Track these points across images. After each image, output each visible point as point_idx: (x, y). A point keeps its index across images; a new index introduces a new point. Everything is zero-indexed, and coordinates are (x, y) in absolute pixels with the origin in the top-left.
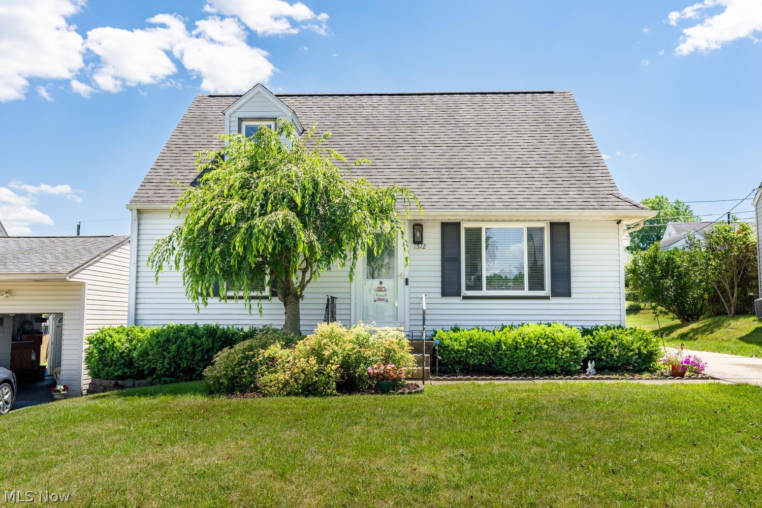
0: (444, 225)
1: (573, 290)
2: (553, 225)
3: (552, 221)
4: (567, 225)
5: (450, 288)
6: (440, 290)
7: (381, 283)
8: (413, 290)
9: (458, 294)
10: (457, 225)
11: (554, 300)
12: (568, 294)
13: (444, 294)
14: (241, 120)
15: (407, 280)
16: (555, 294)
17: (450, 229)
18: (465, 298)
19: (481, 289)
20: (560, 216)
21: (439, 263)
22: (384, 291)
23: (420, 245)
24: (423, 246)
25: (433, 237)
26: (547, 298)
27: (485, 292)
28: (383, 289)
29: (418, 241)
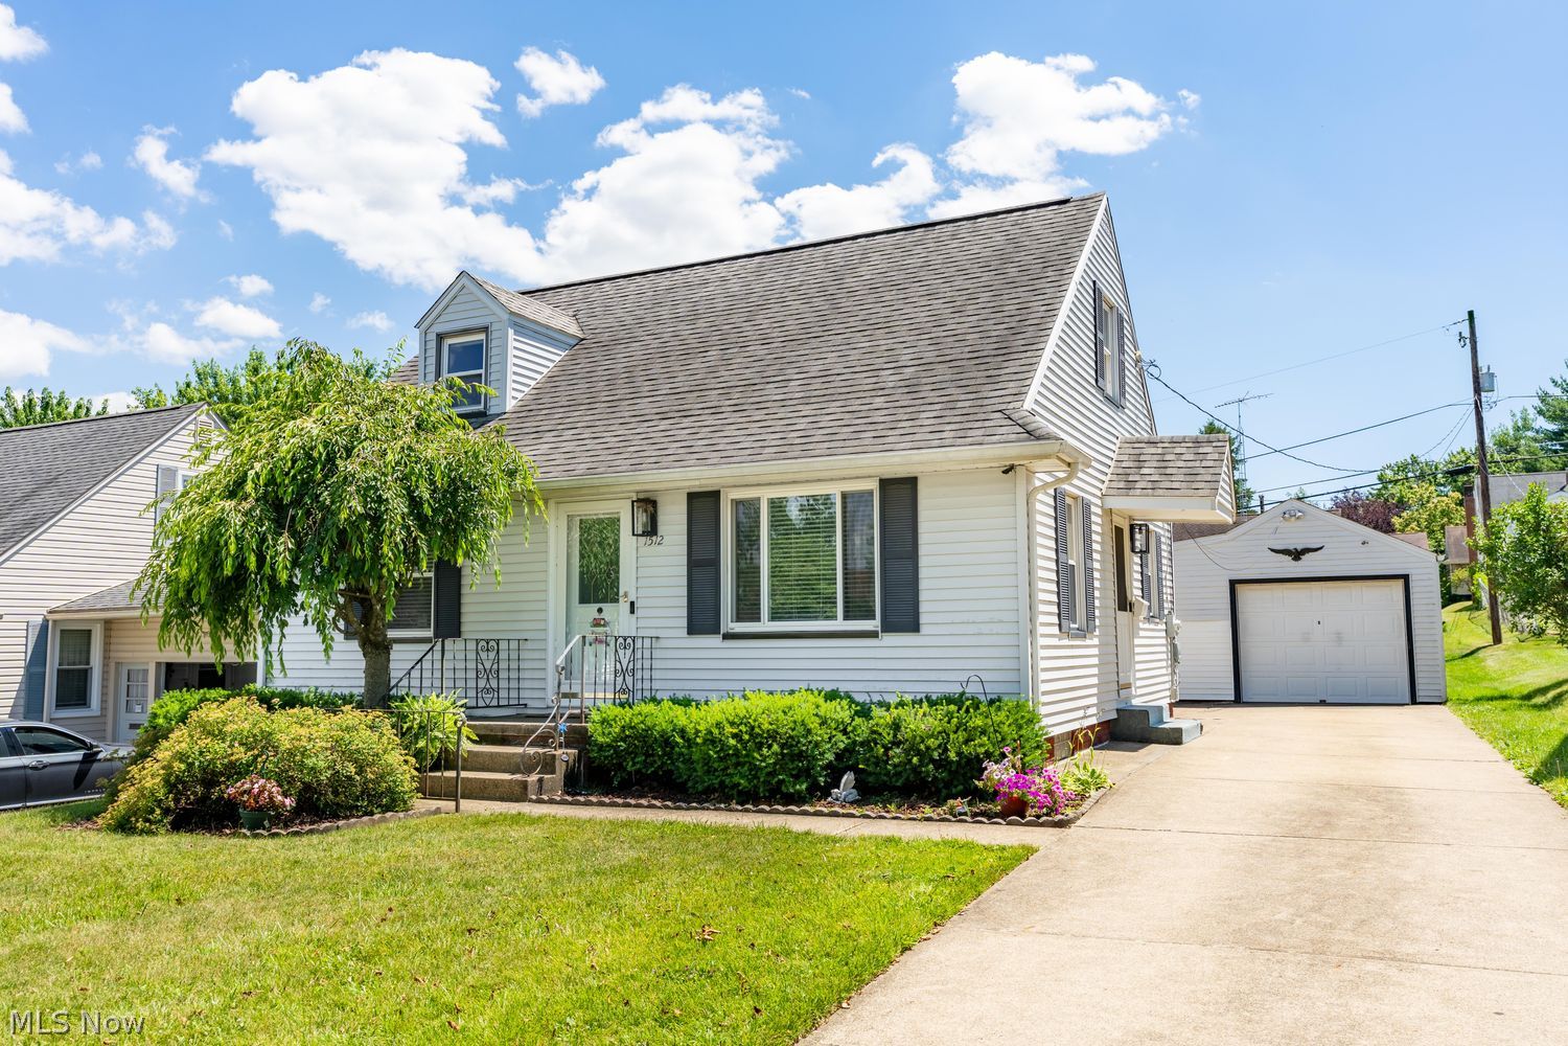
0: (692, 497)
1: (923, 619)
2: (885, 484)
3: (883, 477)
4: (912, 482)
5: (701, 619)
6: (684, 622)
7: (600, 610)
8: (642, 623)
9: (713, 628)
10: (715, 495)
11: (890, 639)
12: (914, 626)
13: (693, 629)
14: (440, 337)
15: (632, 604)
16: (889, 626)
17: (703, 504)
18: (728, 636)
19: (758, 619)
20: (897, 463)
21: (684, 571)
22: (604, 626)
23: (654, 538)
24: (659, 539)
25: (674, 520)
26: (873, 635)
27: (766, 625)
28: (602, 622)
29: (651, 530)
